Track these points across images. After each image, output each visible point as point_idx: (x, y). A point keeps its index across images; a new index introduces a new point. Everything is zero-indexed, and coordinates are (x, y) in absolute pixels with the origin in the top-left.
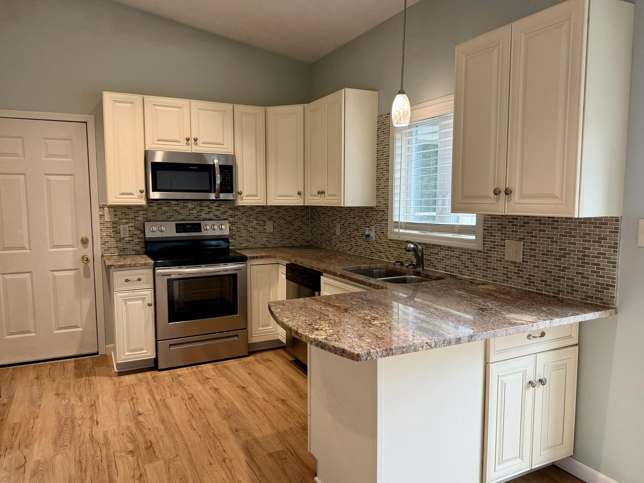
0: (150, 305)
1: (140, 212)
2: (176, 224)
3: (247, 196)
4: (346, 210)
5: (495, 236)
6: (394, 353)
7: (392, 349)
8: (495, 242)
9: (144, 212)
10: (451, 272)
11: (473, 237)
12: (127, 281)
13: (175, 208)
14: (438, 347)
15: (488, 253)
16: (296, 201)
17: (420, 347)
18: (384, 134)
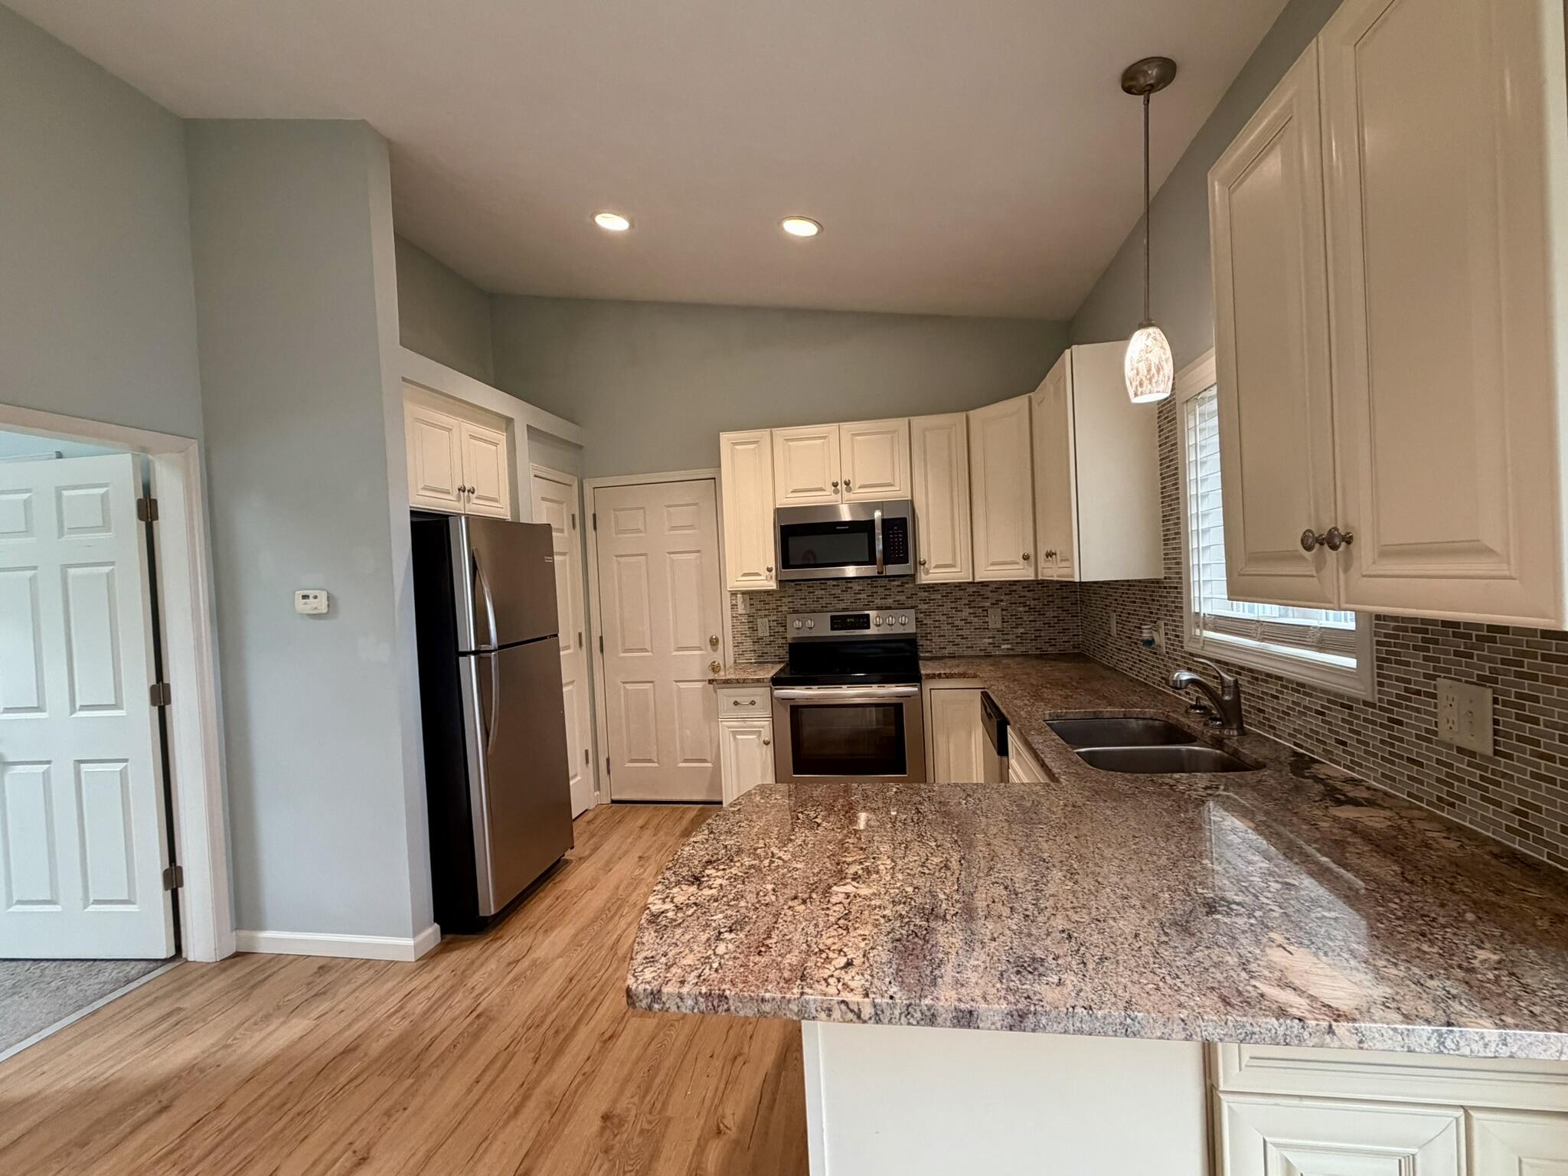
0: (767, 743)
1: (784, 600)
2: (832, 617)
3: (937, 567)
5: (1408, 664)
7: (726, 997)
8: (1409, 681)
9: (790, 599)
10: (1307, 749)
11: (1351, 662)
12: (736, 703)
13: (833, 592)
14: (886, 1021)
15: (1391, 711)
16: (1023, 573)
17: (819, 1009)
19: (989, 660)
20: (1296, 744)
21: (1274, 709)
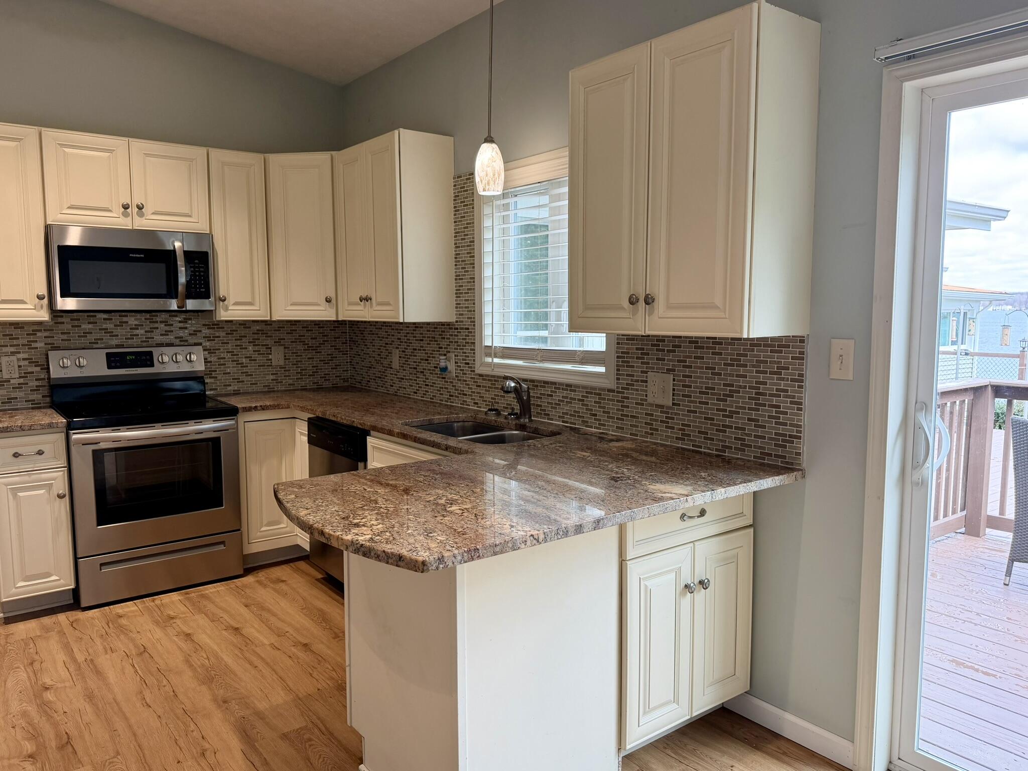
0: (61, 497)
1: (39, 334)
2: (107, 354)
3: (236, 304)
4: (408, 327)
5: (633, 367)
6: (481, 554)
7: (478, 549)
8: (633, 376)
9: (47, 334)
10: (571, 423)
11: (602, 369)
12: (16, 455)
13: (104, 326)
14: (549, 540)
15: (623, 393)
16: (324, 313)
17: (521, 543)
18: (464, 206)
19: (272, 395)
20: (563, 422)
21: (548, 403)
